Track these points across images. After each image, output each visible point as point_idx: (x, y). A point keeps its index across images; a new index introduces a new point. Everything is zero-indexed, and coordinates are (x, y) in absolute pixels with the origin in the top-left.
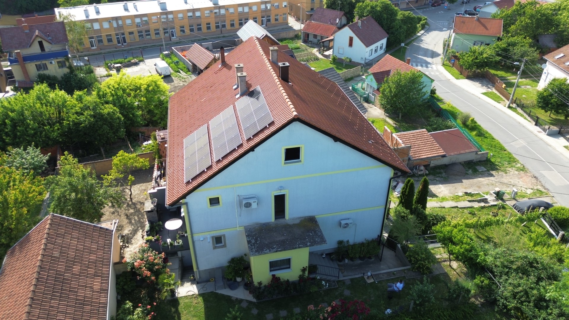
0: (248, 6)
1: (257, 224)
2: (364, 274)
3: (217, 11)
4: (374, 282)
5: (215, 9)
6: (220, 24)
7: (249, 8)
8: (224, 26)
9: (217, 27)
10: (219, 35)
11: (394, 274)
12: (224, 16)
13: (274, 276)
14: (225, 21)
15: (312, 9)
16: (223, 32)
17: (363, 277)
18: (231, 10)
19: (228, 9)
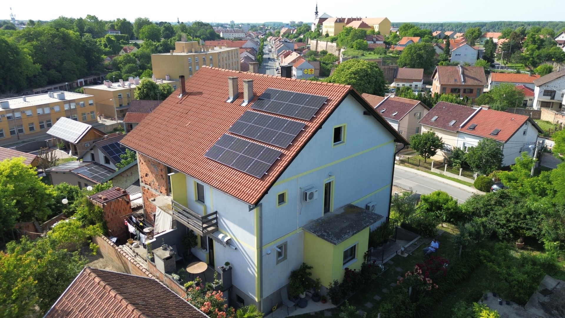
0: (49, 107)
1: (312, 222)
2: (397, 252)
3: (10, 115)
4: (409, 255)
5: (7, 113)
6: (15, 130)
7: (51, 109)
8: (21, 131)
9: (12, 133)
10: (15, 141)
11: (415, 245)
12: (19, 118)
13: (347, 269)
14: (22, 125)
15: (121, 105)
16: (20, 138)
17: (397, 255)
18: (29, 113)
19: (24, 112)
